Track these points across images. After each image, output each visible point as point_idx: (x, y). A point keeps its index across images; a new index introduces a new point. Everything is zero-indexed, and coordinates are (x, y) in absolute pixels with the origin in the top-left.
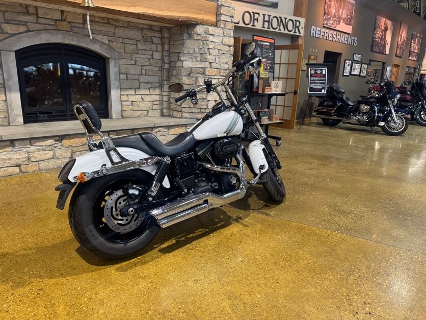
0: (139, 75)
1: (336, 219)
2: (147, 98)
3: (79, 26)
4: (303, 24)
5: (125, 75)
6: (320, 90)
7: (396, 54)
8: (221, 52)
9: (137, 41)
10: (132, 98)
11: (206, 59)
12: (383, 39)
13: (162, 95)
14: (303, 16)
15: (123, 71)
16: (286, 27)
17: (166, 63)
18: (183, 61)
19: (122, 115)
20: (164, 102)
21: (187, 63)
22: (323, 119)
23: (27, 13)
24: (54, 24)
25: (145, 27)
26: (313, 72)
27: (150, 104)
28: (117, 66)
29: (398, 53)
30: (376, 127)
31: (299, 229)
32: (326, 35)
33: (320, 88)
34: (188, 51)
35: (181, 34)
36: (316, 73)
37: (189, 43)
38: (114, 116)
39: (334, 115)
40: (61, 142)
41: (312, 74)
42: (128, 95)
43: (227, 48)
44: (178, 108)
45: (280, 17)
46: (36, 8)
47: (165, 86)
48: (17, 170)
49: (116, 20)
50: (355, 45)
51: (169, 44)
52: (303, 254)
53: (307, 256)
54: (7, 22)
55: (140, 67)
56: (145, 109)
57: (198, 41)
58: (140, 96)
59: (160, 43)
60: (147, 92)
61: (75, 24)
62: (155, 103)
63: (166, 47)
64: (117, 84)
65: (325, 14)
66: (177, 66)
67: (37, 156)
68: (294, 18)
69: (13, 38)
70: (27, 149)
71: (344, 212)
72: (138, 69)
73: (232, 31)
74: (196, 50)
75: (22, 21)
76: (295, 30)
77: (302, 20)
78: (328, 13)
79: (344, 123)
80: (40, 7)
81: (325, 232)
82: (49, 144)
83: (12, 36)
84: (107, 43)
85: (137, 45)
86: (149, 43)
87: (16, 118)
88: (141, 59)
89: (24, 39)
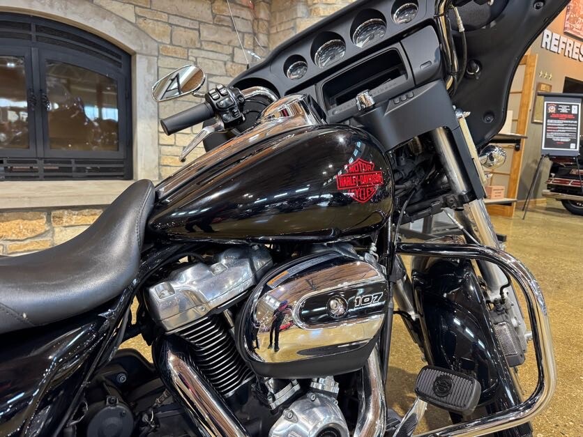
6: (567, 145)
9: (200, 22)
10: (183, 141)
19: (160, 174)
26: (552, 109)
28: (154, 71)
32: (568, 48)
33: (567, 140)
35: (293, 7)
36: (558, 112)
38: (142, 175)
41: (551, 114)
51: (269, 34)
59: (251, 31)
63: (262, 39)
64: (152, 108)
65: (568, 10)
78: (574, 7)
84: (133, 20)
85: (199, 31)
86: (226, 29)
88: (207, 61)
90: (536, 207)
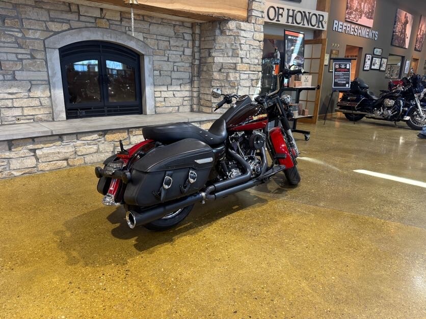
0: (171, 71)
1: (386, 208)
2: (178, 94)
3: (116, 23)
4: (326, 19)
5: (159, 72)
6: (344, 85)
7: (415, 47)
8: (251, 47)
9: (170, 37)
10: (164, 94)
11: (238, 54)
12: (403, 32)
13: (192, 91)
14: (326, 10)
15: (157, 67)
16: (309, 21)
17: (197, 59)
18: (214, 57)
19: (155, 111)
20: (194, 99)
21: (219, 59)
22: (346, 114)
23: (70, 11)
24: (94, 21)
25: (178, 23)
27: (181, 100)
28: (151, 63)
29: (417, 47)
30: (401, 122)
31: (353, 218)
32: (348, 29)
33: (345, 82)
34: (220, 47)
35: (213, 30)
36: (340, 68)
37: (221, 39)
38: (148, 112)
39: (358, 110)
40: (104, 137)
41: (337, 69)
42: (161, 91)
43: (257, 43)
44: (208, 104)
45: (304, 12)
46: (78, 6)
47: (195, 82)
48: (65, 163)
49: (150, 17)
50: (376, 39)
51: (200, 40)
52: (363, 240)
53: (368, 242)
54: (52, 20)
55: (172, 63)
56: (177, 105)
57: (230, 37)
58: (172, 92)
59: (191, 39)
60: (178, 88)
61: (113, 22)
62: (186, 99)
63: (197, 43)
64: (151, 80)
65: (347, 8)
66: (208, 61)
67: (83, 150)
68: (318, 13)
69: (57, 36)
70: (74, 143)
71: (391, 202)
72: (171, 65)
73: (262, 26)
74: (228, 45)
75: (66, 19)
76: (319, 24)
77: (326, 15)
78: (350, 6)
79: (367, 117)
80: (82, 5)
81: (379, 221)
82: (94, 139)
83: (56, 35)
84: (142, 40)
85: (169, 42)
86: (180, 39)
87: (60, 114)
88: (173, 55)
89: (67, 36)
90: (332, 118)
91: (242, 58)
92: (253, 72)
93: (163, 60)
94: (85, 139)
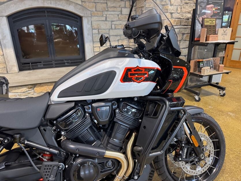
0: (109, 29)
5: (97, 30)
8: (183, 1)
11: (167, 10)
15: (95, 27)
28: (90, 23)
40: (34, 89)
42: (99, 47)
55: (110, 22)
64: (90, 38)
72: (109, 24)
82: (23, 91)
85: (107, 4)
87: (12, 68)
88: (110, 16)
89: (12, 6)
91: (171, 13)
92: (185, 27)
93: (101, 20)
94: (15, 92)
